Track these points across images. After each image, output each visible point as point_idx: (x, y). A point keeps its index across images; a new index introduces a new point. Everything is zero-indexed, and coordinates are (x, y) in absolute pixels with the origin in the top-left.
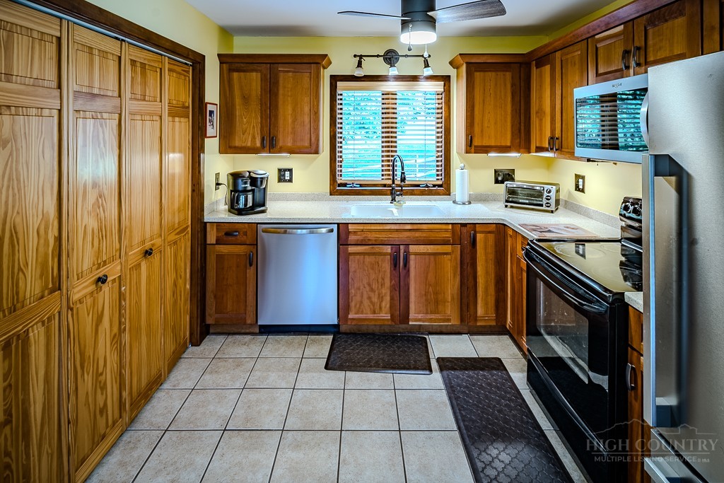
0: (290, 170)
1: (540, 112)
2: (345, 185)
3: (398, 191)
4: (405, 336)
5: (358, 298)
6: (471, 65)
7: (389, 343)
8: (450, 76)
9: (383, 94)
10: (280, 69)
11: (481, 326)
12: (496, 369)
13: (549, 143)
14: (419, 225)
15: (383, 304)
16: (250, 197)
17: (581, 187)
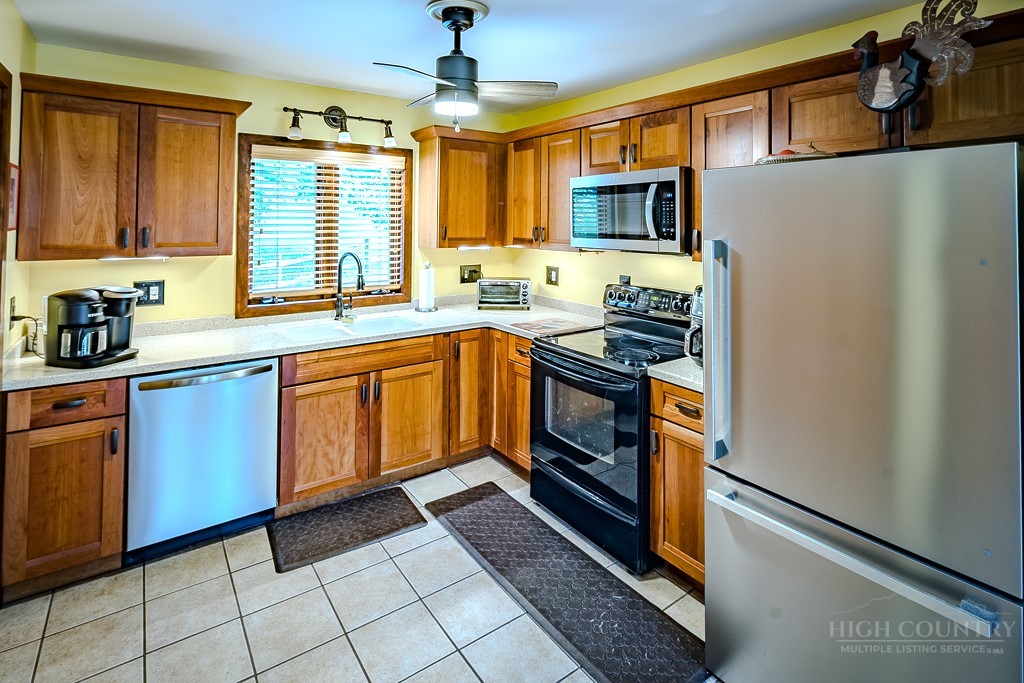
0: (161, 284)
1: (521, 200)
2: (260, 301)
3: (345, 302)
4: (373, 494)
5: (309, 460)
6: (445, 140)
7: (355, 508)
8: (411, 151)
9: (319, 168)
10: (159, 116)
11: (465, 452)
12: (493, 494)
13: (534, 234)
14: (394, 343)
15: (346, 459)
16: (103, 334)
17: (554, 279)
